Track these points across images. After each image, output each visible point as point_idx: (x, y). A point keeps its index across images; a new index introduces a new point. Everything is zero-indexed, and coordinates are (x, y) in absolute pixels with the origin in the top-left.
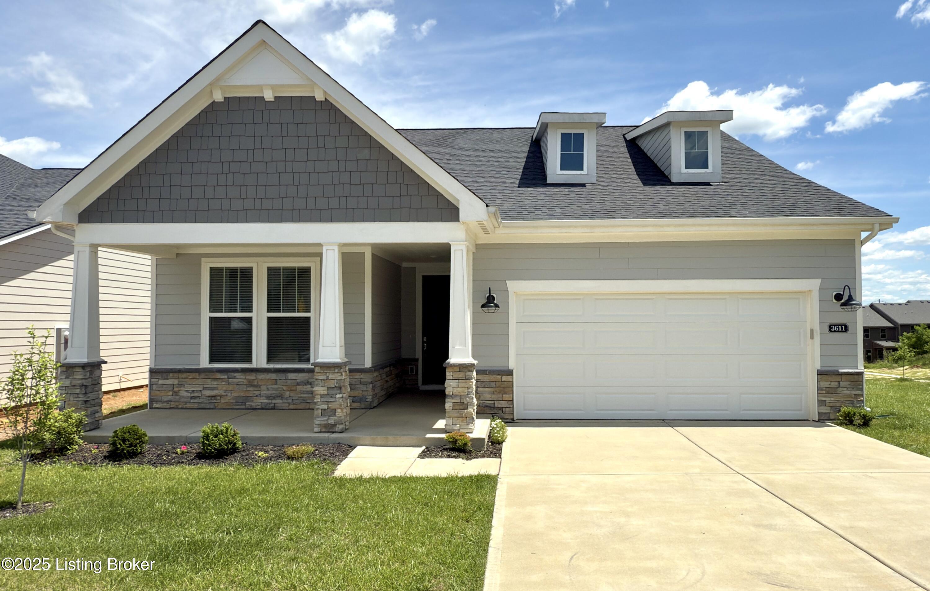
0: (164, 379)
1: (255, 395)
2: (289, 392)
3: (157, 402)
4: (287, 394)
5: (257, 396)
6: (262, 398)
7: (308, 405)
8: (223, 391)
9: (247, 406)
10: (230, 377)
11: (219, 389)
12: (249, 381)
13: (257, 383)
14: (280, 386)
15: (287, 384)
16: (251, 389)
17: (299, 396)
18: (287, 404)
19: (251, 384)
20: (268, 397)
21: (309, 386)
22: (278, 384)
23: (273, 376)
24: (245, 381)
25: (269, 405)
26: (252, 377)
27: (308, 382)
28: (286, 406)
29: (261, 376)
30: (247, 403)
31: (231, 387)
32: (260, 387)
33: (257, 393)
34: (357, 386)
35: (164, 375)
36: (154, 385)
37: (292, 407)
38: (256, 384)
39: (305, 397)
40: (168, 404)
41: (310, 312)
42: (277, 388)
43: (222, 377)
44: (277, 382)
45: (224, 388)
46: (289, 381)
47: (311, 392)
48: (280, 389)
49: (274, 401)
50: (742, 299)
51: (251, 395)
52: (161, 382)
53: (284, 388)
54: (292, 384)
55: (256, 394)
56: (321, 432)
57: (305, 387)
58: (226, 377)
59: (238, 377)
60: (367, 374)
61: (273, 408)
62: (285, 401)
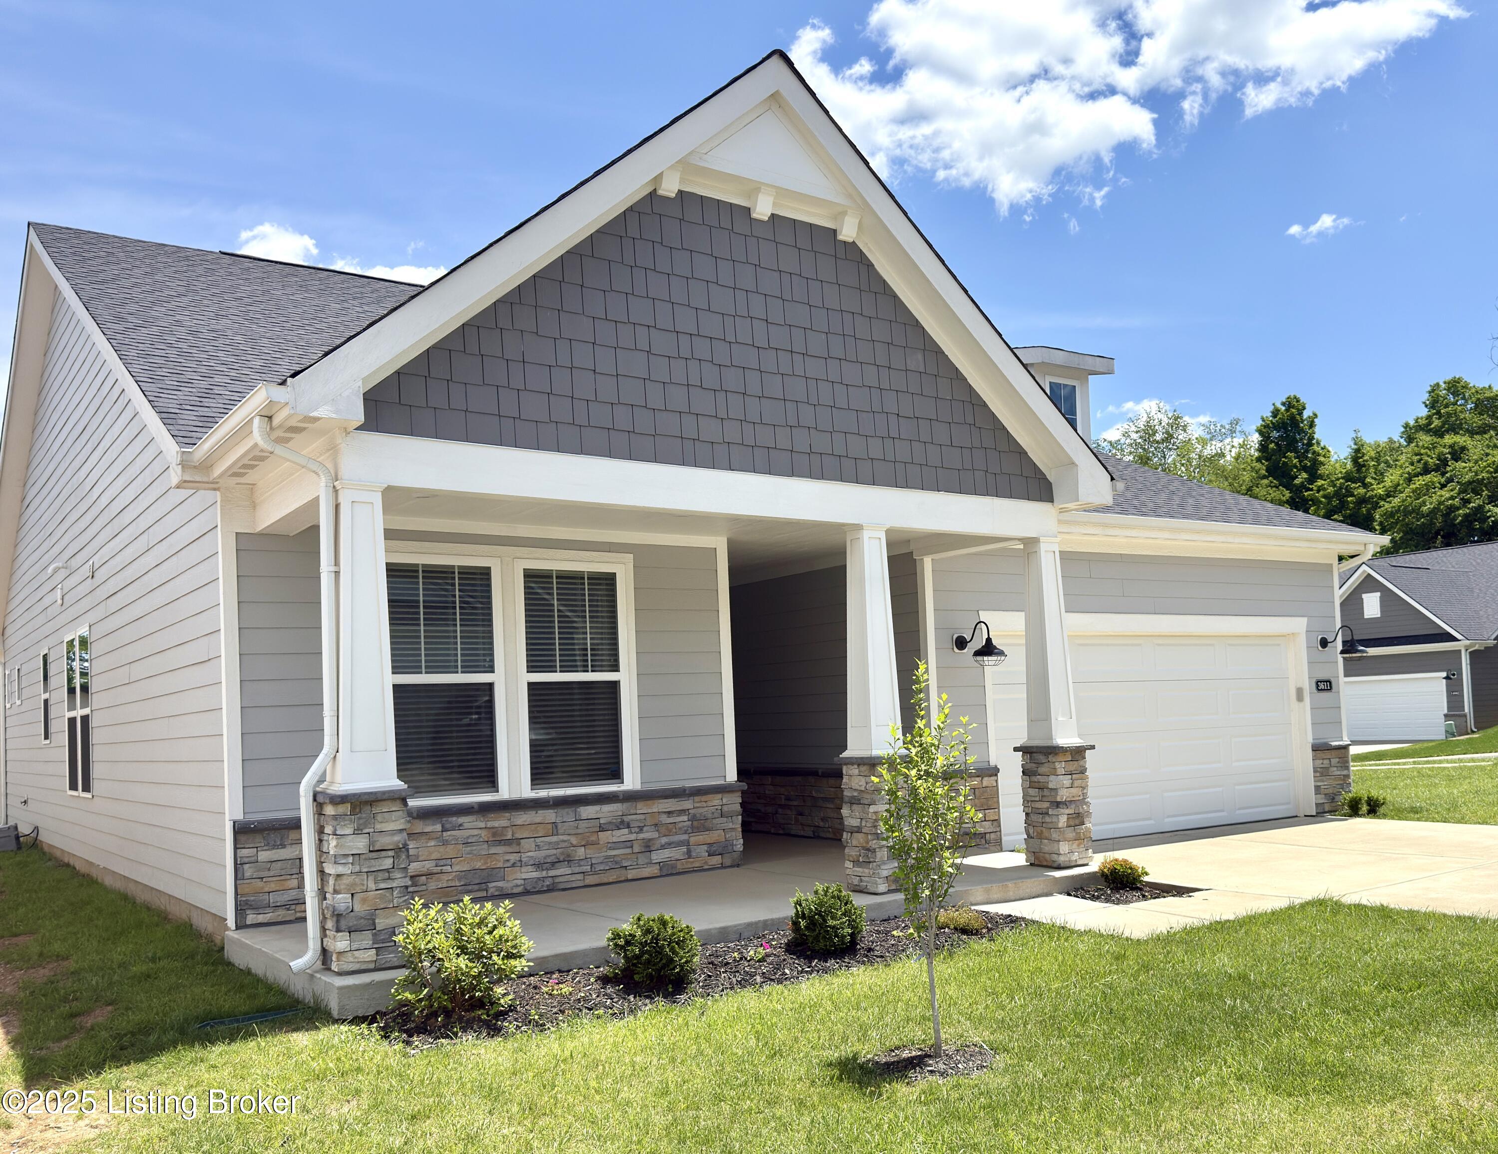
0: (275, 847)
1: (509, 864)
2: (583, 849)
3: (258, 908)
4: (581, 852)
5: (513, 865)
6: (524, 869)
7: (623, 871)
8: (433, 863)
9: (491, 891)
10: (448, 826)
11: (420, 859)
12: (494, 831)
13: (513, 836)
14: (565, 838)
15: (579, 831)
16: (499, 850)
17: (606, 854)
18: (580, 877)
19: (498, 839)
20: (539, 866)
21: (626, 831)
22: (560, 831)
23: (549, 815)
24: (484, 833)
25: (540, 883)
26: (499, 821)
27: (622, 822)
28: (577, 881)
29: (523, 818)
30: (490, 885)
31: (450, 851)
32: (519, 844)
33: (513, 858)
34: (714, 821)
35: (274, 837)
36: (246, 867)
37: (590, 880)
38: (509, 837)
39: (618, 855)
40: (288, 909)
41: (618, 671)
42: (557, 843)
43: (428, 829)
44: (556, 827)
45: (435, 856)
46: (583, 825)
47: (629, 844)
48: (566, 844)
49: (552, 873)
50: (1229, 645)
51: (500, 865)
52: (264, 856)
53: (574, 840)
54: (591, 830)
55: (512, 862)
56: (890, 891)
57: (617, 833)
58: (438, 827)
59: (466, 825)
60: (731, 795)
61: (550, 890)
62: (577, 870)
